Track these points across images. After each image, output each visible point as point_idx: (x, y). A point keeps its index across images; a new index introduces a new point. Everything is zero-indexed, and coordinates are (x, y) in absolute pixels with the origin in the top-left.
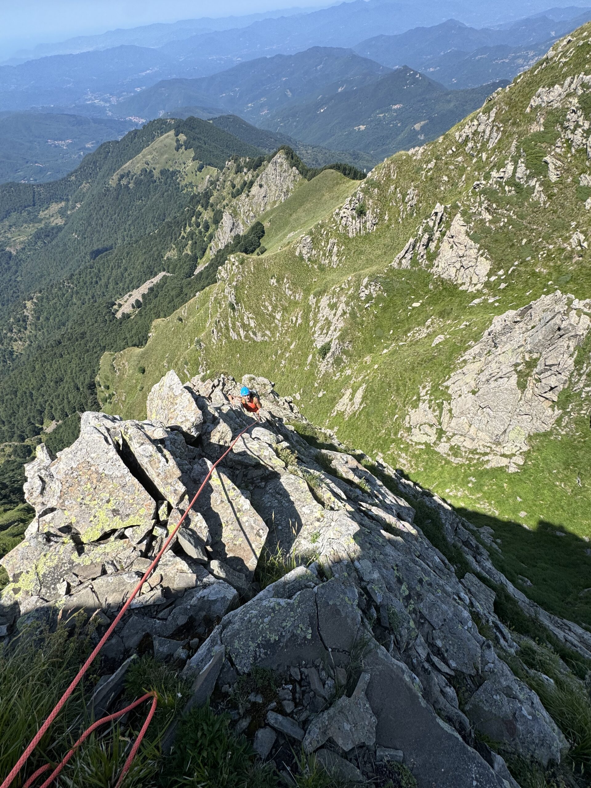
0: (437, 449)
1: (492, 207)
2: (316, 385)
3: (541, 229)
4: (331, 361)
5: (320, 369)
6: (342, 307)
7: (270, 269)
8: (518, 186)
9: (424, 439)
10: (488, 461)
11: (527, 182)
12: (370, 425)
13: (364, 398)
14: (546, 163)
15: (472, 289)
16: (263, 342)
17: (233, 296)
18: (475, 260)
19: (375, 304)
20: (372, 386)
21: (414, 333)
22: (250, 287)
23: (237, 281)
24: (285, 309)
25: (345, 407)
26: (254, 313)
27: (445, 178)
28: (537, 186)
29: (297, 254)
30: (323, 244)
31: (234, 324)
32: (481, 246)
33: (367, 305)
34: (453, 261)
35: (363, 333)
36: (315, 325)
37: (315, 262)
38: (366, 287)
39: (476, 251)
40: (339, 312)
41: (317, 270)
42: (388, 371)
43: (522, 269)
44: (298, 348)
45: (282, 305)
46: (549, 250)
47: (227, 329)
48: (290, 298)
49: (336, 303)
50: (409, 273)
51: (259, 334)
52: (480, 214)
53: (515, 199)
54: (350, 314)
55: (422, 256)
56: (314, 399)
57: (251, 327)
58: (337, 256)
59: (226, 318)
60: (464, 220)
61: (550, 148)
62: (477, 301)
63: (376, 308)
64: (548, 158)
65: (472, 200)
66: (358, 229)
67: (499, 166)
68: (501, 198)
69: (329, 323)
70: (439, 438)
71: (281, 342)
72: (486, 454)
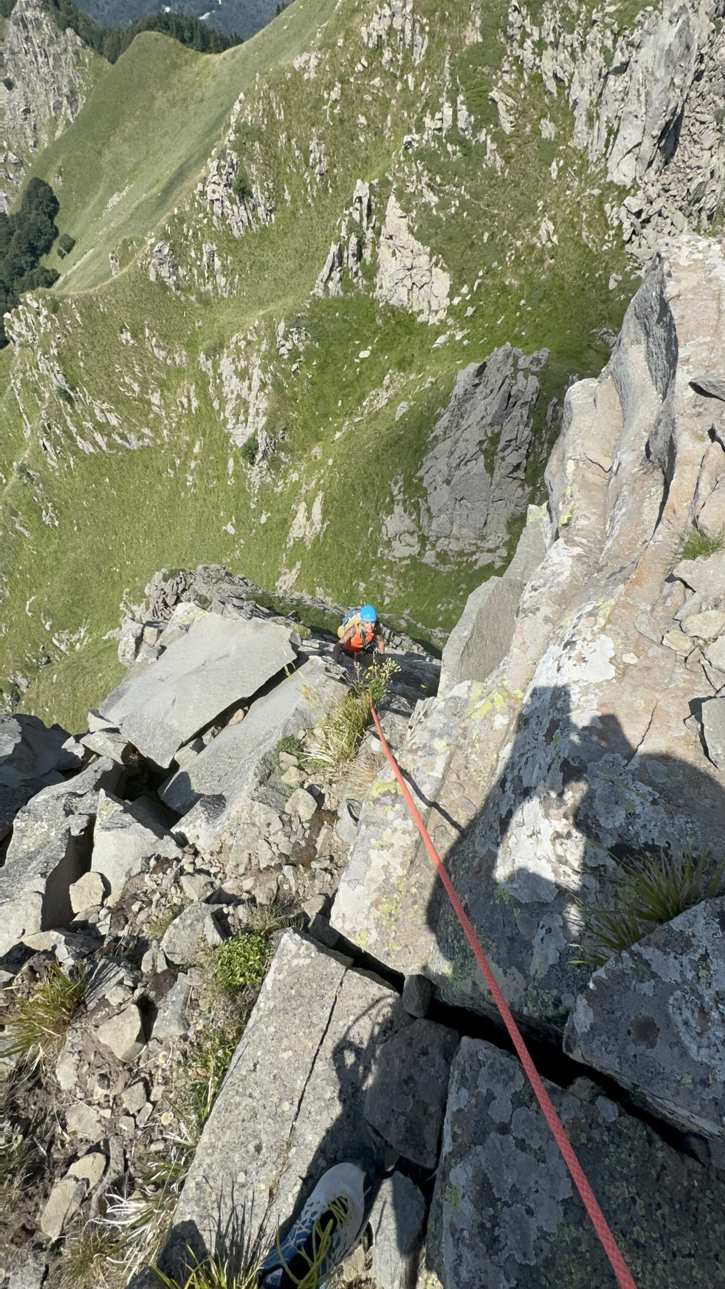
0: (424, 561)
1: (435, 182)
2: (253, 506)
3: (503, 214)
4: (265, 464)
5: (252, 480)
6: (257, 373)
7: (111, 314)
8: (462, 143)
9: (408, 551)
10: (476, 561)
11: (474, 136)
12: (341, 548)
13: (325, 512)
14: (493, 100)
15: (434, 320)
16: (142, 449)
17: (60, 376)
18: (428, 273)
19: (306, 363)
20: (331, 494)
21: (371, 400)
22: (87, 355)
23: (58, 346)
24: (163, 385)
25: (302, 530)
26: (110, 400)
27: (362, 120)
28: (489, 142)
29: (152, 278)
30: (193, 254)
31: (79, 426)
32: (432, 250)
33: (295, 366)
34: (401, 276)
35: (299, 412)
36: (222, 408)
37: (189, 289)
38: (285, 338)
39: (427, 258)
40: (256, 384)
41: (197, 305)
42: (346, 467)
43: (488, 281)
44: (208, 449)
45: (156, 379)
46: (517, 249)
47: (70, 437)
48: (166, 365)
49: (246, 368)
50: (345, 304)
51: (132, 437)
52: (421, 194)
53: (463, 165)
54: (272, 385)
55: (356, 274)
56: (257, 528)
57: (114, 428)
58: (225, 276)
59: (60, 418)
60: (402, 208)
61: (496, 74)
62: (441, 339)
63: (308, 368)
64: (494, 94)
65: (406, 170)
66: (246, 221)
67: (433, 107)
68: (444, 165)
69: (244, 404)
70: (423, 546)
71: (173, 445)
72: (473, 553)
